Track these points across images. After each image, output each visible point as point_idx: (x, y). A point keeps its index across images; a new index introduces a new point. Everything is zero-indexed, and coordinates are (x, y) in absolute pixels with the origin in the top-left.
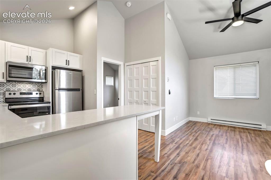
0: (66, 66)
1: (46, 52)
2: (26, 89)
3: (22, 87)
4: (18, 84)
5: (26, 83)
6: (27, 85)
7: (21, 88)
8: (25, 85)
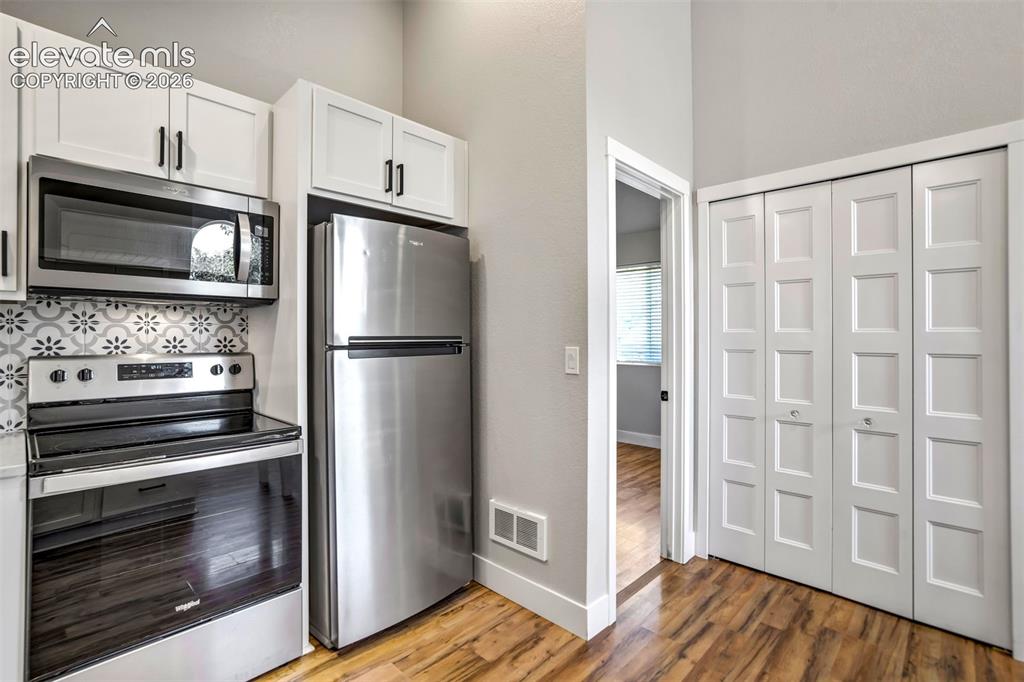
0: (387, 198)
1: (271, 115)
2: (155, 340)
3: (134, 329)
4: (111, 311)
5: (156, 307)
6: (160, 318)
7: (129, 334)
8: (147, 315)
